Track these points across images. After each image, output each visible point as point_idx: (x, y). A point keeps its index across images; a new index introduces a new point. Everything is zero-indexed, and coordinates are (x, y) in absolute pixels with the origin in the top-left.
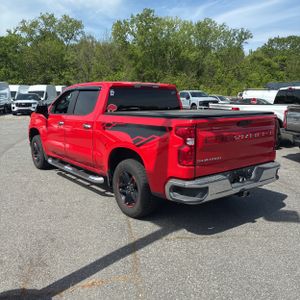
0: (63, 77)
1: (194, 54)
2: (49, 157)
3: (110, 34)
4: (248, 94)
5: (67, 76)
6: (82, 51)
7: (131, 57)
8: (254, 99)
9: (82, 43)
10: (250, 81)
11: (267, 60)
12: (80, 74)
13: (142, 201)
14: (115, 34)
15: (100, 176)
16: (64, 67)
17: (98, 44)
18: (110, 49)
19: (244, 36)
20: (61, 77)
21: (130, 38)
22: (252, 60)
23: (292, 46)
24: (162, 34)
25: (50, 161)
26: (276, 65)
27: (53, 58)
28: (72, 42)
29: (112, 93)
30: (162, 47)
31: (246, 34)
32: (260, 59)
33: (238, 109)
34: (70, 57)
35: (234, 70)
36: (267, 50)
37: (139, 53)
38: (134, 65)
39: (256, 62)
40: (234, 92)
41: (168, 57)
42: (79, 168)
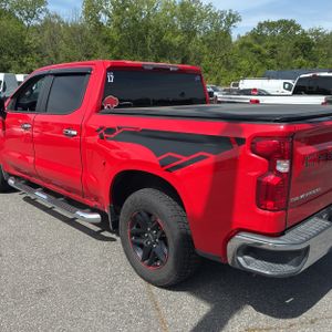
0: (24, 65)
1: (178, 39)
2: (11, 175)
3: (80, 14)
4: (246, 84)
5: (29, 64)
6: (47, 32)
7: (106, 41)
8: (255, 90)
9: (46, 23)
10: (240, 70)
11: (257, 46)
12: (45, 61)
13: (176, 263)
14: (86, 13)
15: (94, 211)
16: (25, 52)
17: (66, 26)
18: (81, 32)
19: (232, 18)
20: (22, 64)
21: (104, 19)
22: (241, 46)
23: (283, 31)
24: (141, 14)
25: (11, 182)
26: (266, 52)
27: (11, 40)
28: (34, 22)
29: (111, 78)
30: (142, 30)
31: (234, 16)
32: (249, 45)
33: (257, 102)
34: (32, 40)
35: (222, 58)
36: (256, 36)
37: (115, 36)
38: (110, 50)
39: (245, 48)
40: (223, 82)
41: (149, 41)
42: (57, 195)
